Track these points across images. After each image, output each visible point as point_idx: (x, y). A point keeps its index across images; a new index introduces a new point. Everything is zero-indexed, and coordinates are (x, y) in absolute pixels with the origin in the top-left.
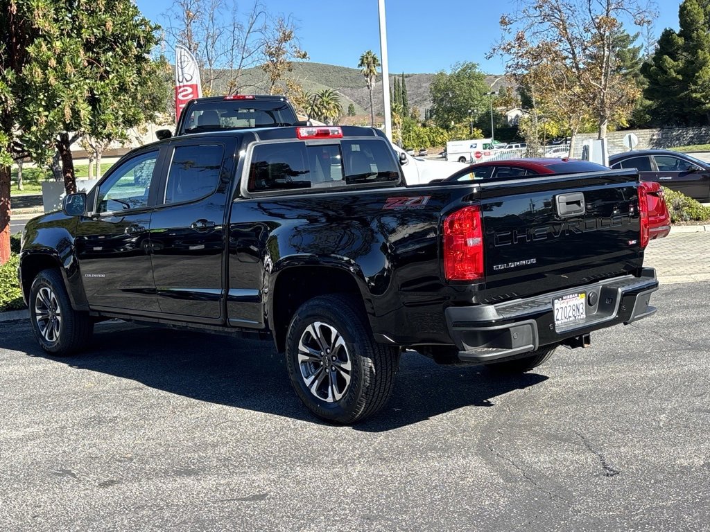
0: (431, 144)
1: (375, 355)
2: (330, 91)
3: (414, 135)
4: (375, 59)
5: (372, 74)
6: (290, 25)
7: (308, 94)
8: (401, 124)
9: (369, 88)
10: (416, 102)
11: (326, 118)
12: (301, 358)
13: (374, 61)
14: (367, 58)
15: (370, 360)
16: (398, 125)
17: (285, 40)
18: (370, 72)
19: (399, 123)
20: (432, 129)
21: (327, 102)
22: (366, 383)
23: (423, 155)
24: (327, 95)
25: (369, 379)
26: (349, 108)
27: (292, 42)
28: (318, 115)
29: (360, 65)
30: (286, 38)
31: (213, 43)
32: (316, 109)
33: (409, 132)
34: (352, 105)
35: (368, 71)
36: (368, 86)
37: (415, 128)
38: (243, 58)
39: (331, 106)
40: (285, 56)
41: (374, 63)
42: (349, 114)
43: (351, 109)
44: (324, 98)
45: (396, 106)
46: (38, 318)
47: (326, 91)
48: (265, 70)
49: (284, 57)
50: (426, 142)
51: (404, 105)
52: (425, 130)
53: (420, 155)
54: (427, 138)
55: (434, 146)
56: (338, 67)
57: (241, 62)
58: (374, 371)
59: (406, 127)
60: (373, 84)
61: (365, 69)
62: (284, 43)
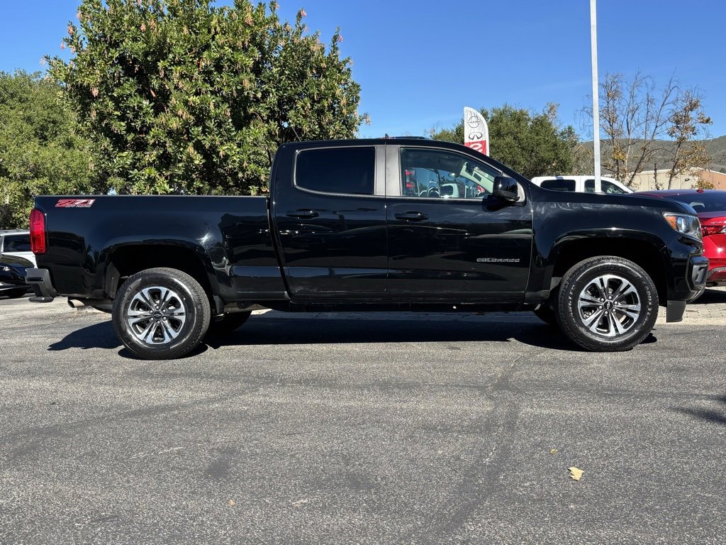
6: (696, 95)
17: (691, 110)
27: (699, 109)
30: (693, 106)
31: (633, 116)
38: (657, 127)
48: (671, 135)
57: (655, 130)
62: (690, 112)
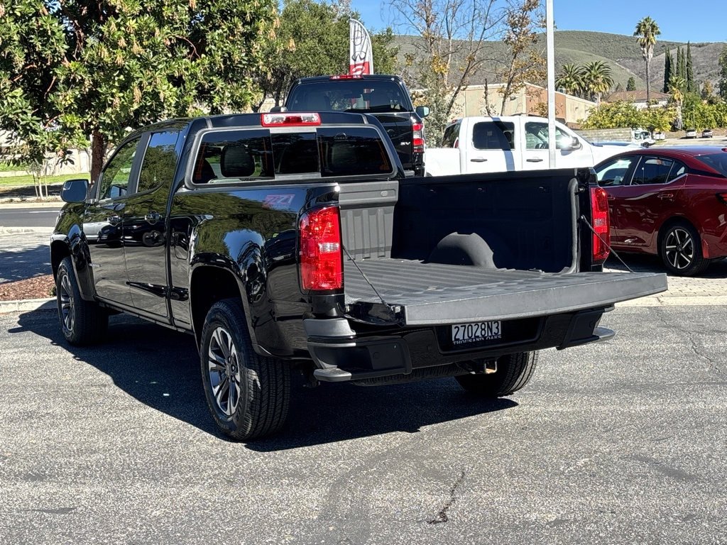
0: (718, 124)
1: (260, 367)
2: (601, 63)
3: (697, 113)
4: (654, 26)
5: (649, 43)
7: (574, 68)
8: (682, 100)
9: (645, 60)
10: (710, 75)
11: (593, 93)
12: (212, 365)
13: (652, 29)
14: (645, 25)
15: (254, 373)
16: (678, 102)
17: (530, 9)
18: (648, 41)
19: (679, 99)
20: (720, 106)
21: (595, 76)
22: (250, 398)
23: (707, 137)
24: (596, 68)
25: (252, 393)
26: (629, 82)
28: (584, 90)
29: (637, 34)
30: (531, 6)
31: (454, 14)
32: (583, 84)
33: (692, 110)
34: (631, 79)
35: (645, 41)
36: (644, 57)
37: (699, 105)
38: (485, 29)
39: (600, 80)
40: (529, 25)
41: (652, 31)
42: (628, 89)
43: (631, 82)
44: (592, 71)
45: (677, 80)
46: (63, 305)
47: (596, 64)
48: (506, 42)
49: (528, 27)
50: (711, 122)
51: (689, 79)
52: (711, 108)
53: (703, 137)
54: (713, 117)
55: (721, 126)
56: (618, 36)
57: (483, 33)
58: (259, 385)
59: (687, 104)
60: (651, 55)
61: (641, 36)
62: (529, 12)
